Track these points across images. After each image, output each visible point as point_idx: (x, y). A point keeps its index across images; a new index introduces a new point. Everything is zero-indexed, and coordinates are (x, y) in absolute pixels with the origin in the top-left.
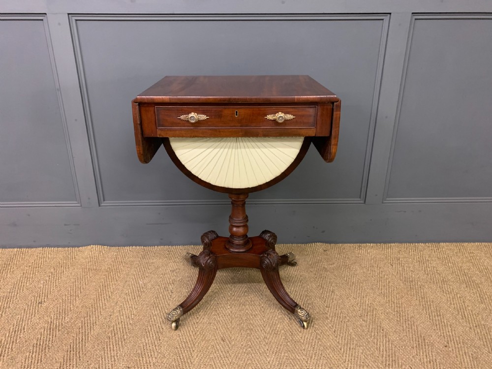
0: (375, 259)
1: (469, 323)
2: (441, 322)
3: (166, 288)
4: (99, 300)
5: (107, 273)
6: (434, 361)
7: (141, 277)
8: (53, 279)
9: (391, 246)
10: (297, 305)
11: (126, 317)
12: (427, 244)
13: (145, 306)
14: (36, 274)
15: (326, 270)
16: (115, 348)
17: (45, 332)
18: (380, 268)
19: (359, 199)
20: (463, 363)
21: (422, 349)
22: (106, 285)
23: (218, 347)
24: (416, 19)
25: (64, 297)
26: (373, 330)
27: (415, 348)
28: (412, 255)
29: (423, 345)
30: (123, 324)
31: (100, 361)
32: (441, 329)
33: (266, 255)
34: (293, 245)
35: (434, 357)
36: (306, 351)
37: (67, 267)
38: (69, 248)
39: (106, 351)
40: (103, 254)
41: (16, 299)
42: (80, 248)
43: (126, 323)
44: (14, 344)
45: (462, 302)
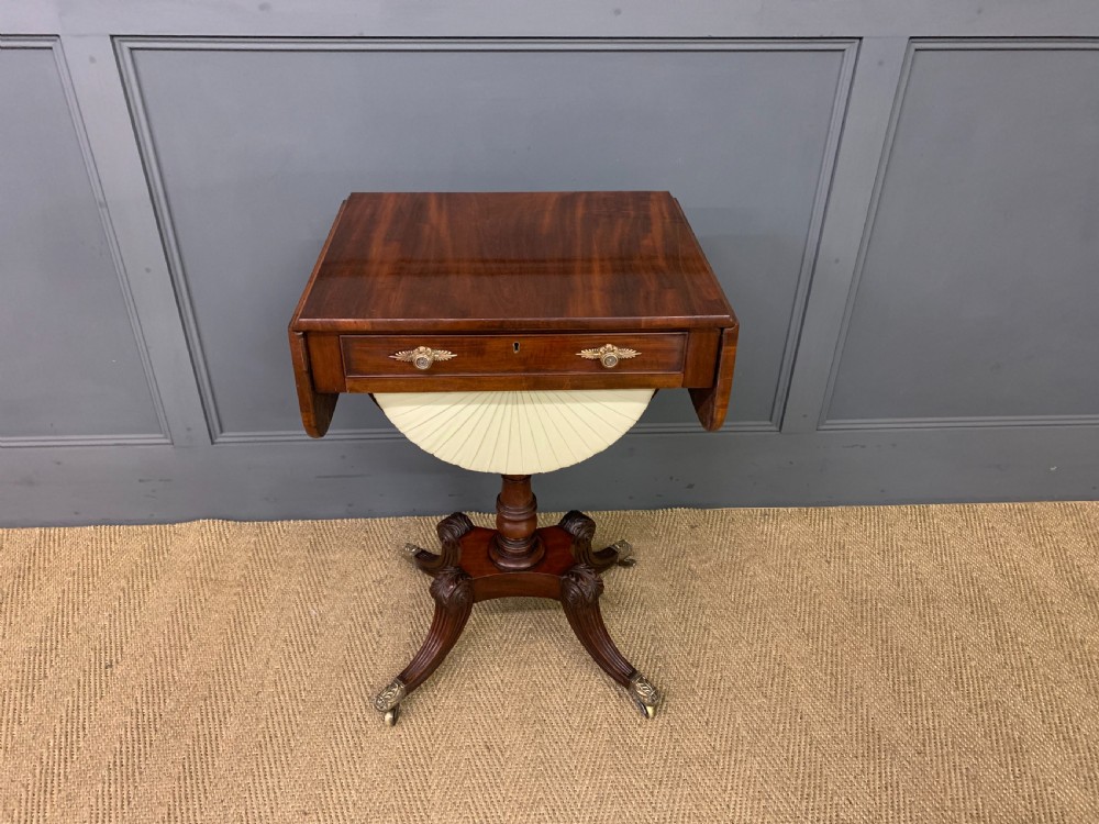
0: (794, 547)
1: (969, 700)
2: (915, 696)
3: (367, 625)
4: (231, 657)
5: (239, 589)
6: (895, 785)
7: (312, 599)
8: (127, 605)
9: (829, 512)
10: (634, 673)
11: (290, 696)
12: (903, 507)
13: (326, 669)
14: (91, 592)
15: (694, 576)
16: (274, 769)
17: (129, 734)
18: (804, 569)
19: (769, 423)
20: (949, 790)
21: (874, 758)
22: (242, 618)
23: (478, 763)
24: (917, 50)
25: (156, 650)
26: (782, 718)
27: (860, 758)
28: (869, 536)
29: (877, 750)
30: (285, 712)
31: (248, 798)
32: (914, 713)
33: (574, 579)
34: (628, 513)
35: (895, 778)
36: (650, 769)
37: (154, 576)
38: (153, 526)
39: (256, 777)
40: (227, 539)
41: (57, 655)
42: (176, 525)
43: (290, 711)
44: (69, 764)
45: (960, 650)
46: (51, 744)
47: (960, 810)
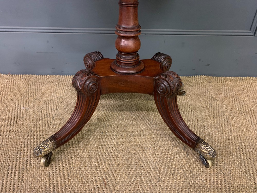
3: (48, 115)
15: (216, 100)
19: (250, 31)
33: (163, 77)
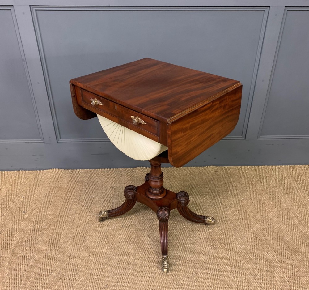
0: (250, 178)
2: (290, 222)
4: (64, 210)
5: (66, 190)
6: (282, 248)
7: (90, 193)
8: (29, 194)
9: (262, 167)
11: (84, 222)
12: (287, 166)
14: (17, 191)
15: (217, 187)
16: (79, 243)
17: (31, 232)
18: (253, 184)
19: (241, 137)
20: (300, 250)
21: (276, 241)
22: (67, 199)
23: (146, 241)
24: (288, 11)
25: (39, 208)
26: (246, 229)
27: (271, 240)
28: (275, 175)
29: (277, 238)
30: (82, 226)
31: (71, 251)
32: (289, 228)
34: (194, 167)
35: (282, 246)
36: (202, 243)
37: (38, 186)
38: (37, 171)
39: (74, 245)
40: (61, 175)
41: (7, 209)
42: (44, 171)
43: (84, 226)
44: (12, 241)
45: (305, 209)
46: (6, 235)
47: (304, 256)
